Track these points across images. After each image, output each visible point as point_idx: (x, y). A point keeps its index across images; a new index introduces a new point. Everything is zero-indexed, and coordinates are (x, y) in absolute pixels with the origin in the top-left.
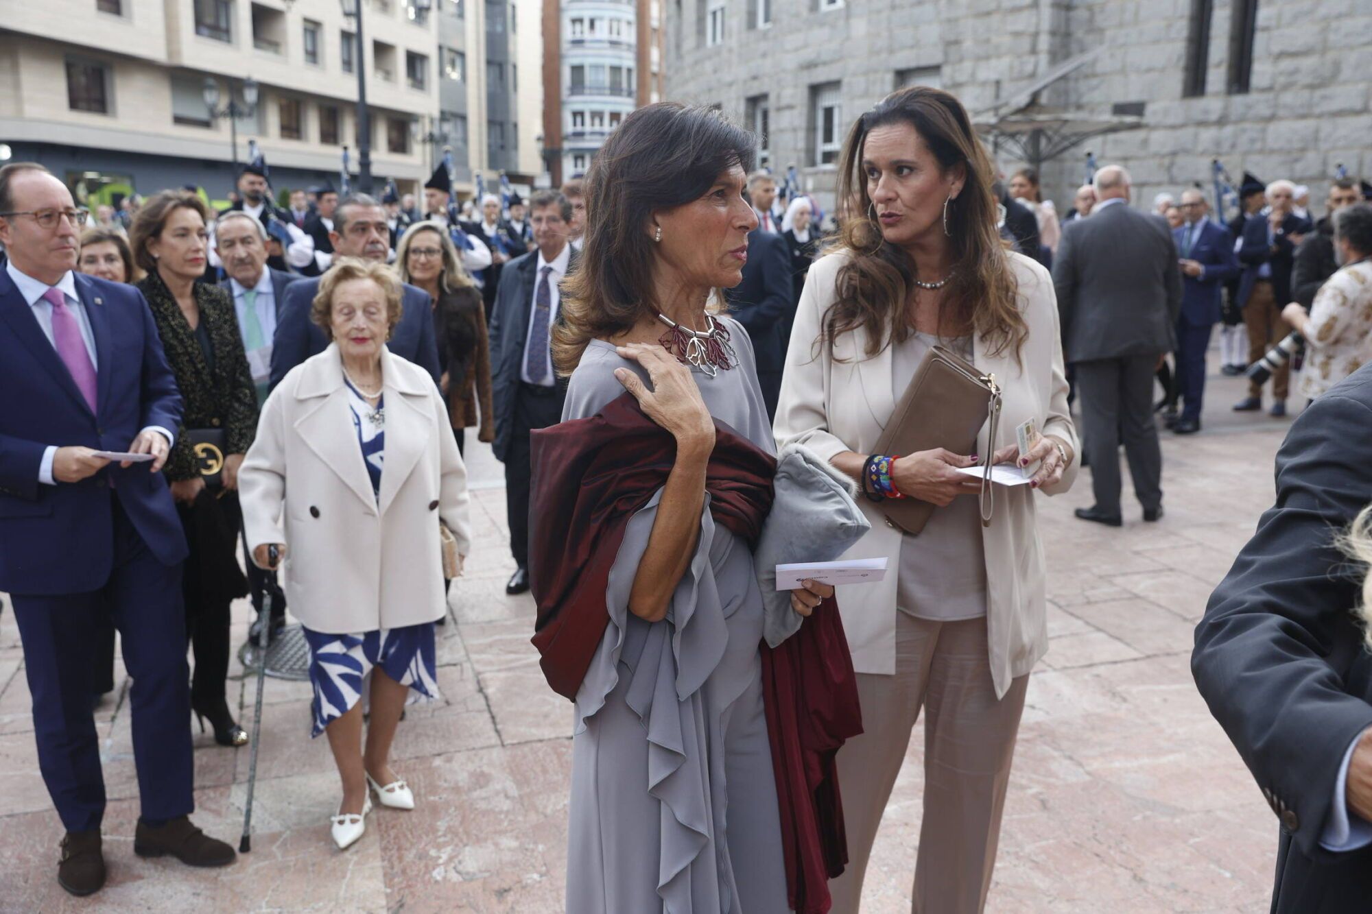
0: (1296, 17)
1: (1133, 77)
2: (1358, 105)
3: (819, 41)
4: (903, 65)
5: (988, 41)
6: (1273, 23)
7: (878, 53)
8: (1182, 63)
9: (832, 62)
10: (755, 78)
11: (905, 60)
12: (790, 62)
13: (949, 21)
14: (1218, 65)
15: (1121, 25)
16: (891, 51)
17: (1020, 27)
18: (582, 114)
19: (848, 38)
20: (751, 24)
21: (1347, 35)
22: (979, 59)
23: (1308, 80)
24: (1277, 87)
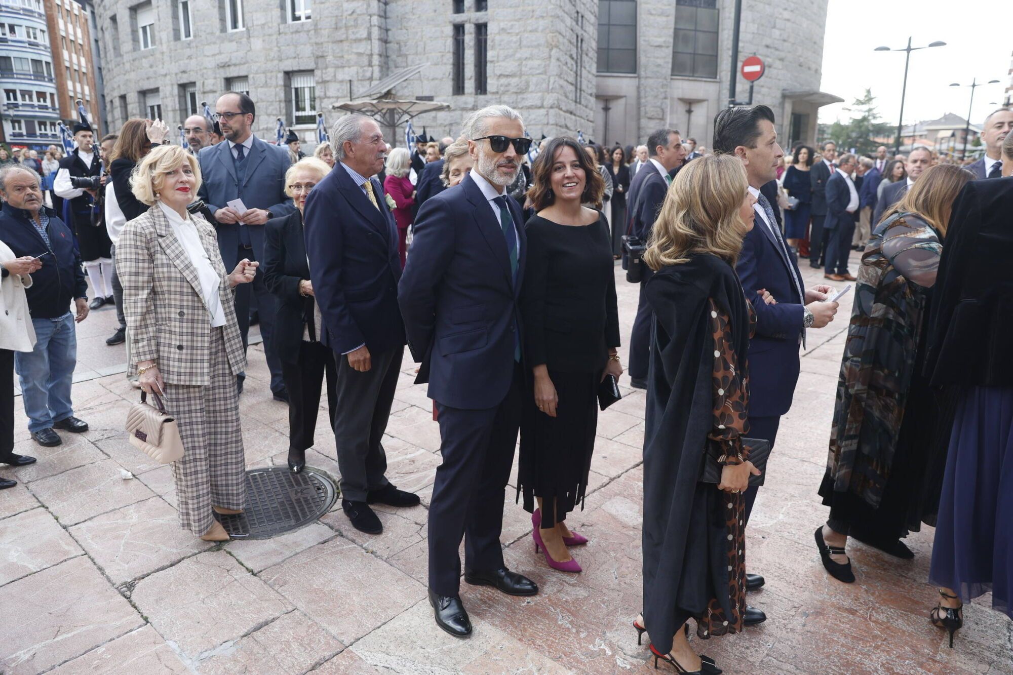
0: (506, 57)
1: (425, 82)
2: (539, 104)
3: (230, 51)
4: (289, 69)
5: (342, 57)
6: (495, 59)
7: (272, 60)
8: (451, 77)
9: (240, 64)
10: (184, 72)
11: (290, 65)
12: (210, 63)
13: (317, 44)
14: (470, 79)
15: (416, 54)
16: (281, 60)
17: (362, 51)
18: (14, 92)
19: (250, 50)
20: (177, 37)
21: (530, 69)
22: (337, 67)
23: (515, 90)
24: (500, 92)
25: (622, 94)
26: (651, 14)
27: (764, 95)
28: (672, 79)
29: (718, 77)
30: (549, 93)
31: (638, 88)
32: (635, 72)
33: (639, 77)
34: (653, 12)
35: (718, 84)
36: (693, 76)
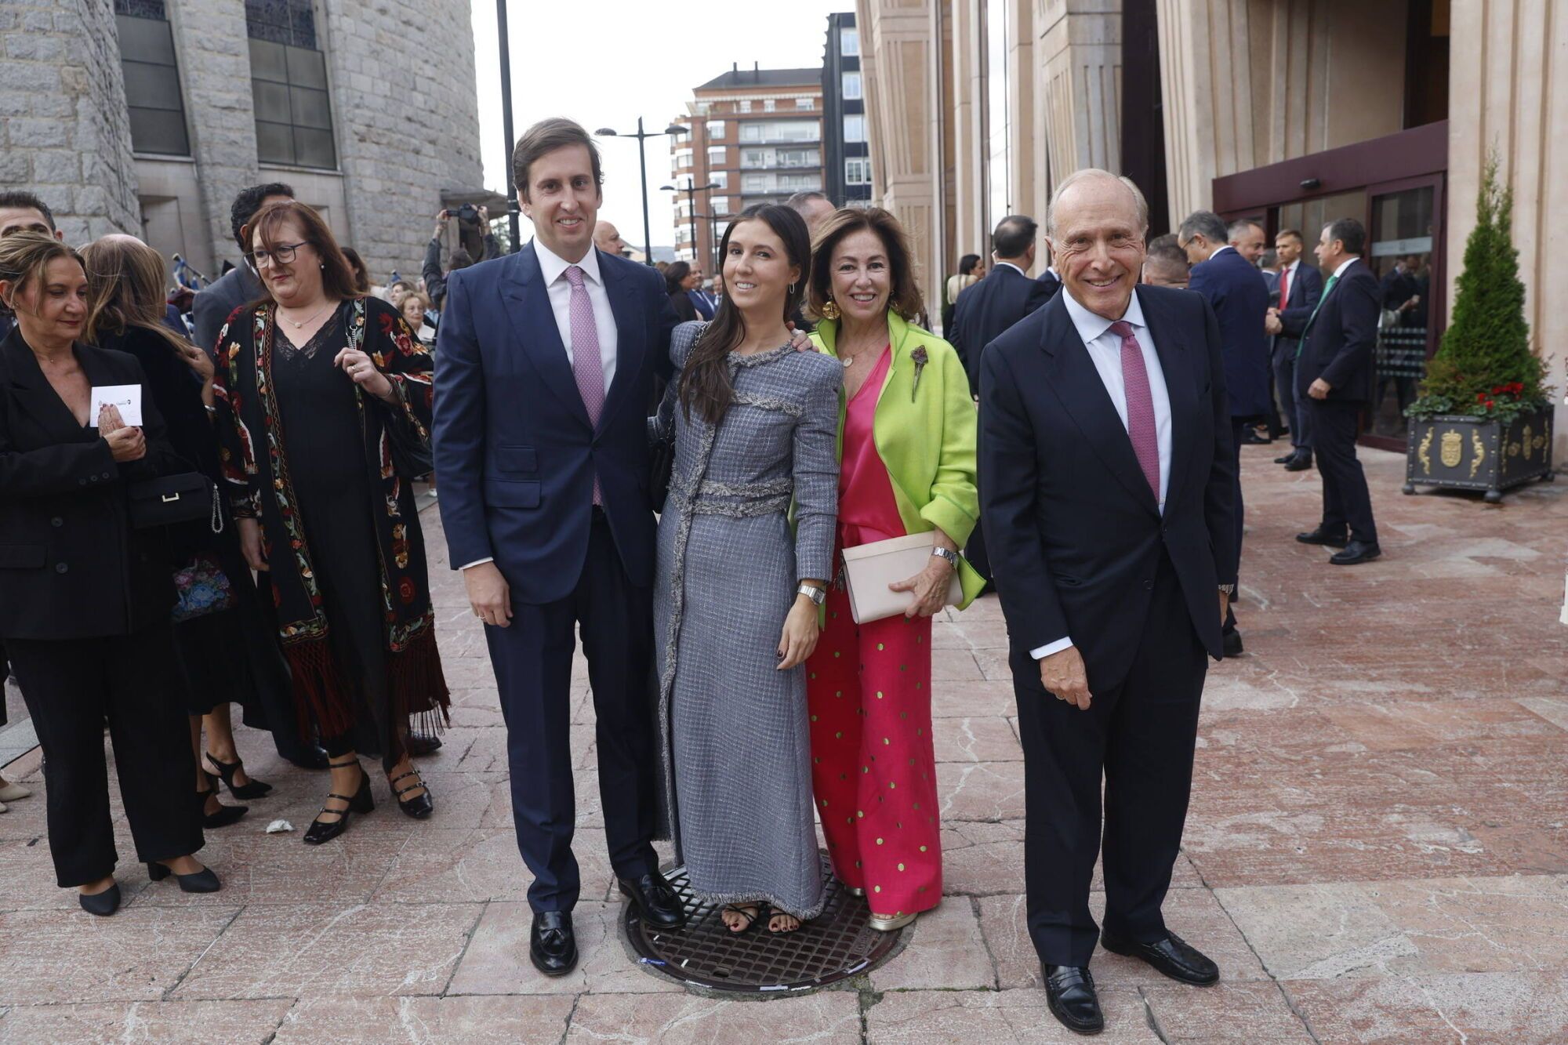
21: (30, 134)
25: (171, 193)
26: (205, 49)
27: (416, 199)
28: (260, 169)
29: (339, 168)
30: (83, 186)
31: (199, 182)
32: (188, 154)
33: (197, 163)
34: (208, 45)
35: (341, 180)
36: (296, 165)
